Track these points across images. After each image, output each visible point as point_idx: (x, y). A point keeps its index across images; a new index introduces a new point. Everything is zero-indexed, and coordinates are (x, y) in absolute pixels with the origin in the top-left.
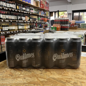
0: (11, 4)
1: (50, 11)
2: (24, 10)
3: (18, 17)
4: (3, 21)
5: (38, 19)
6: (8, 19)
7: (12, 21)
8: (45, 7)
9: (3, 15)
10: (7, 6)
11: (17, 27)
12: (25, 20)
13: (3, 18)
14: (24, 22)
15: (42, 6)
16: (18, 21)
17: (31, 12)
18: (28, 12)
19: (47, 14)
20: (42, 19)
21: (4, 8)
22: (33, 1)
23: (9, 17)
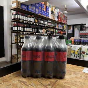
0: (30, 18)
1: (68, 24)
2: (42, 24)
3: (36, 29)
4: (22, 33)
6: (26, 32)
8: (63, 20)
10: (27, 20)
12: (42, 33)
14: (41, 34)
15: (59, 19)
16: (35, 34)
17: (48, 25)
18: (46, 25)
19: (65, 27)
20: (59, 32)
21: (23, 22)
22: (51, 16)
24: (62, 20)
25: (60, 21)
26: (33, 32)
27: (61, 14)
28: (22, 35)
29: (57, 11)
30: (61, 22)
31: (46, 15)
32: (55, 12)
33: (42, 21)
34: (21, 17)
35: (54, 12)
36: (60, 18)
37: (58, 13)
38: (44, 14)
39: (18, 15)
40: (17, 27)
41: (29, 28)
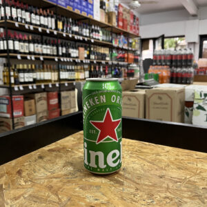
0: (42, 18)
2: (77, 33)
3: (60, 48)
4: (22, 57)
5: (111, 56)
6: (34, 54)
7: (44, 59)
8: (128, 27)
9: (22, 44)
10: (34, 22)
11: (56, 74)
12: (77, 57)
13: (22, 51)
14: (74, 61)
15: (121, 24)
16: (59, 60)
17: (93, 38)
18: (86, 36)
19: (134, 43)
20: (121, 55)
21: (24, 26)
22: (99, 14)
23: (36, 48)
24: (128, 24)
25: (123, 27)
26: (53, 55)
27: (124, 10)
28: (23, 64)
29: (114, 3)
30: (125, 30)
31: (86, 10)
32: (109, 5)
33: (76, 25)
34: (15, 13)
35: (107, 3)
36: (123, 21)
37: (117, 7)
38: (79, 7)
39: (8, 9)
40: (5, 42)
41: (42, 44)
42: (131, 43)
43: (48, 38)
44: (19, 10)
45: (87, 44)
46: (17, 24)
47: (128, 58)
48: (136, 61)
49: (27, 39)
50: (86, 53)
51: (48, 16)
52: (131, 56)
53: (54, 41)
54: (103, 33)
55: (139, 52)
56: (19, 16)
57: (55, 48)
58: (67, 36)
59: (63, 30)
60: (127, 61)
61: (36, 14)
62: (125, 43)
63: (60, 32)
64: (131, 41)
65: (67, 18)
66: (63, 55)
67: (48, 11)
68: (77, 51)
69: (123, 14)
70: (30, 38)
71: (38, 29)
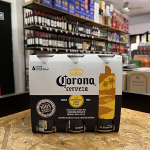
3: (70, 43)
4: (44, 49)
9: (44, 40)
13: (44, 45)
14: (79, 51)
16: (69, 51)
17: (93, 35)
20: (114, 47)
22: (98, 18)
23: (53, 43)
24: (119, 25)
26: (65, 48)
27: (117, 15)
30: (117, 29)
35: (104, 10)
41: (57, 40)
42: (122, 39)
43: (62, 36)
44: (43, 18)
45: (88, 40)
46: (41, 28)
47: (119, 49)
48: (126, 51)
49: (47, 37)
50: (88, 46)
51: (62, 21)
52: (122, 48)
53: (66, 38)
54: (101, 32)
55: (128, 45)
56: (43, 22)
57: (66, 43)
58: (75, 34)
59: (72, 31)
60: (119, 52)
61: (54, 20)
62: (117, 38)
63: (70, 32)
64: (122, 37)
65: (75, 22)
66: (72, 48)
67: (62, 18)
68: (82, 45)
69: (116, 18)
70: (50, 36)
71: (55, 30)
